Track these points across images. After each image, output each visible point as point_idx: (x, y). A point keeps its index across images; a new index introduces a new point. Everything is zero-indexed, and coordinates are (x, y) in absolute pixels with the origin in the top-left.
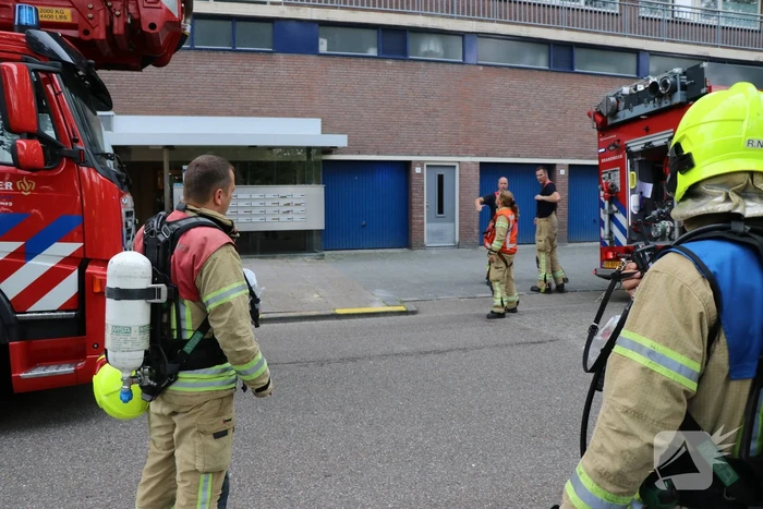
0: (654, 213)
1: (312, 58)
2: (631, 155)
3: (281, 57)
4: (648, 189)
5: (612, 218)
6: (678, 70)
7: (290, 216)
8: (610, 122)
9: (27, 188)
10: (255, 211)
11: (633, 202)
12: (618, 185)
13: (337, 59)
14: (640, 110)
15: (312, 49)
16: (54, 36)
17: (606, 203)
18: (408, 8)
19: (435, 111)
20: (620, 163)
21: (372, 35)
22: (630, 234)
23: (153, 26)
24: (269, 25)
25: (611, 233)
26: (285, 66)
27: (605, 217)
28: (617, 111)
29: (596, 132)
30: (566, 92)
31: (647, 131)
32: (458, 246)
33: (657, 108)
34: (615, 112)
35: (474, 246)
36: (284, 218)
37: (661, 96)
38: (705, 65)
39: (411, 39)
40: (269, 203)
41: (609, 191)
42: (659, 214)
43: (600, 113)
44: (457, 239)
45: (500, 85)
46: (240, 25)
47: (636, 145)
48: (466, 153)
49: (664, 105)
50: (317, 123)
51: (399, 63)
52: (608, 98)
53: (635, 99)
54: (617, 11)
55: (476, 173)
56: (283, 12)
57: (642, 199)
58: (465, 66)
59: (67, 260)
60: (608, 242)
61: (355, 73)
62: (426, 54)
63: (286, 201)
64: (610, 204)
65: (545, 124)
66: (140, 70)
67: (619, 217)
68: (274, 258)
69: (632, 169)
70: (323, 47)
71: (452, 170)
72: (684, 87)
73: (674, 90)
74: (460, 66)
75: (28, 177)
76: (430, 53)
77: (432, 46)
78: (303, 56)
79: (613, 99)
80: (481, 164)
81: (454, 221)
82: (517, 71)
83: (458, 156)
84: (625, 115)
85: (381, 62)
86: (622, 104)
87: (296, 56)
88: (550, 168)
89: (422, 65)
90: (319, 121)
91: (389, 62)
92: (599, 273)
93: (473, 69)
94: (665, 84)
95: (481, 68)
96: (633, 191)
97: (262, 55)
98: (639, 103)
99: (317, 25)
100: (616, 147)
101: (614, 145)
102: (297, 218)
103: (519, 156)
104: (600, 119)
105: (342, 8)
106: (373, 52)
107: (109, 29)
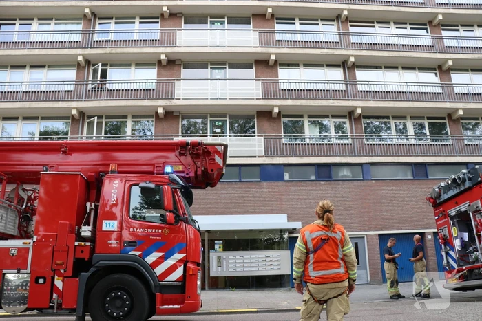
0: (471, 249)
1: (280, 183)
2: (452, 218)
3: (265, 184)
4: (466, 236)
5: (447, 254)
6: (465, 171)
7: (272, 267)
8: (438, 202)
9: (166, 232)
10: (253, 265)
11: (457, 243)
12: (448, 235)
13: (294, 183)
14: (451, 193)
15: (281, 178)
16: (177, 176)
17: (443, 245)
18: (330, 154)
19: (350, 207)
20: (447, 223)
21: (312, 169)
22: (459, 262)
23: (212, 170)
24: (258, 168)
25: (448, 262)
26: (267, 188)
27: (444, 254)
28: (440, 195)
29: (432, 208)
30: (425, 191)
31: (457, 204)
32: (370, 284)
33: (458, 191)
34: (439, 196)
35: (379, 284)
36: (269, 268)
37: (459, 185)
38: (477, 166)
39: (334, 169)
40: (260, 260)
41: (443, 239)
42: (473, 249)
43: (431, 198)
44: (369, 280)
45: (385, 190)
46: (242, 168)
47: (453, 212)
48: (370, 229)
49: (462, 189)
50: (285, 216)
51: (328, 183)
52: (434, 189)
53: (448, 188)
54: (451, 143)
55: (376, 241)
56: (265, 161)
57: (463, 242)
58: (365, 182)
59: (180, 261)
60: (447, 268)
61: (304, 189)
62: (342, 177)
63: (269, 259)
64: (445, 246)
65: (415, 210)
66: (204, 188)
67: (451, 253)
68: (263, 290)
69: (454, 225)
70: (286, 177)
71: (362, 239)
72: (470, 179)
73: (464, 181)
74: (362, 182)
75: (167, 228)
76: (345, 176)
77: (345, 172)
78: (276, 183)
79: (437, 190)
80: (379, 235)
81: (366, 269)
82: (394, 181)
83: (365, 231)
84: (444, 197)
85: (318, 182)
86: (442, 192)
87: (272, 183)
88: (422, 234)
89: (341, 182)
90: (286, 215)
91: (322, 183)
92: (445, 286)
93: (370, 182)
94: (459, 178)
95: (374, 182)
96: (456, 238)
97: (255, 183)
98: (450, 189)
99: (282, 166)
100: (443, 214)
101: (441, 213)
102: (276, 268)
103: (401, 229)
104: (432, 201)
105: (295, 157)
106: (313, 178)
107: (196, 172)
